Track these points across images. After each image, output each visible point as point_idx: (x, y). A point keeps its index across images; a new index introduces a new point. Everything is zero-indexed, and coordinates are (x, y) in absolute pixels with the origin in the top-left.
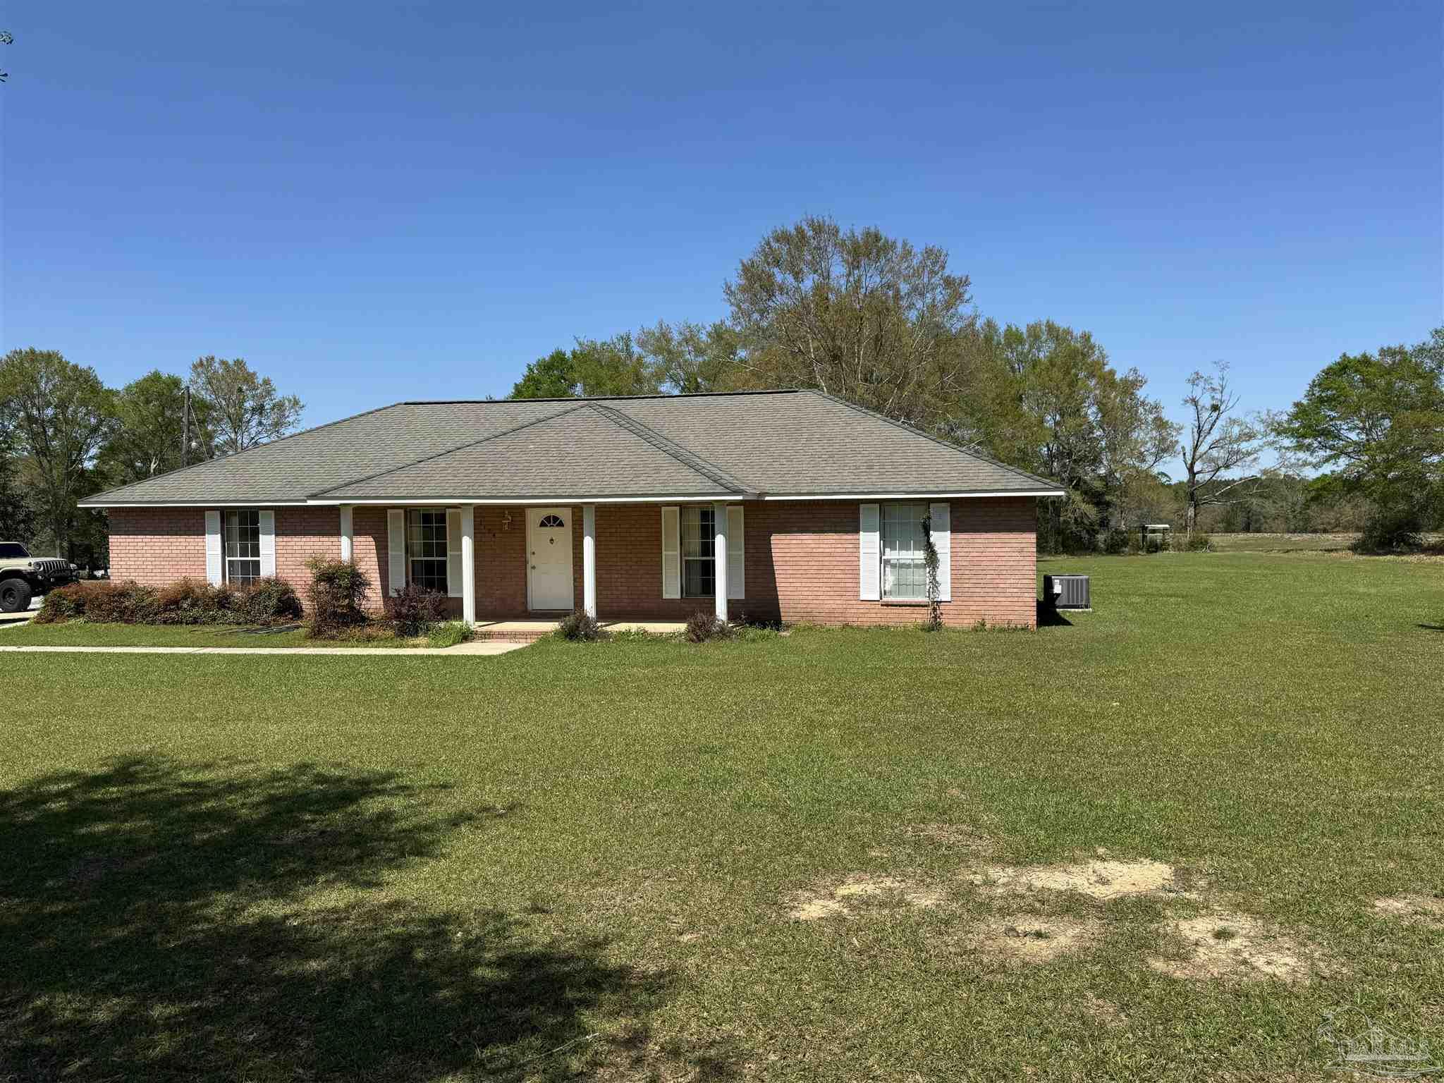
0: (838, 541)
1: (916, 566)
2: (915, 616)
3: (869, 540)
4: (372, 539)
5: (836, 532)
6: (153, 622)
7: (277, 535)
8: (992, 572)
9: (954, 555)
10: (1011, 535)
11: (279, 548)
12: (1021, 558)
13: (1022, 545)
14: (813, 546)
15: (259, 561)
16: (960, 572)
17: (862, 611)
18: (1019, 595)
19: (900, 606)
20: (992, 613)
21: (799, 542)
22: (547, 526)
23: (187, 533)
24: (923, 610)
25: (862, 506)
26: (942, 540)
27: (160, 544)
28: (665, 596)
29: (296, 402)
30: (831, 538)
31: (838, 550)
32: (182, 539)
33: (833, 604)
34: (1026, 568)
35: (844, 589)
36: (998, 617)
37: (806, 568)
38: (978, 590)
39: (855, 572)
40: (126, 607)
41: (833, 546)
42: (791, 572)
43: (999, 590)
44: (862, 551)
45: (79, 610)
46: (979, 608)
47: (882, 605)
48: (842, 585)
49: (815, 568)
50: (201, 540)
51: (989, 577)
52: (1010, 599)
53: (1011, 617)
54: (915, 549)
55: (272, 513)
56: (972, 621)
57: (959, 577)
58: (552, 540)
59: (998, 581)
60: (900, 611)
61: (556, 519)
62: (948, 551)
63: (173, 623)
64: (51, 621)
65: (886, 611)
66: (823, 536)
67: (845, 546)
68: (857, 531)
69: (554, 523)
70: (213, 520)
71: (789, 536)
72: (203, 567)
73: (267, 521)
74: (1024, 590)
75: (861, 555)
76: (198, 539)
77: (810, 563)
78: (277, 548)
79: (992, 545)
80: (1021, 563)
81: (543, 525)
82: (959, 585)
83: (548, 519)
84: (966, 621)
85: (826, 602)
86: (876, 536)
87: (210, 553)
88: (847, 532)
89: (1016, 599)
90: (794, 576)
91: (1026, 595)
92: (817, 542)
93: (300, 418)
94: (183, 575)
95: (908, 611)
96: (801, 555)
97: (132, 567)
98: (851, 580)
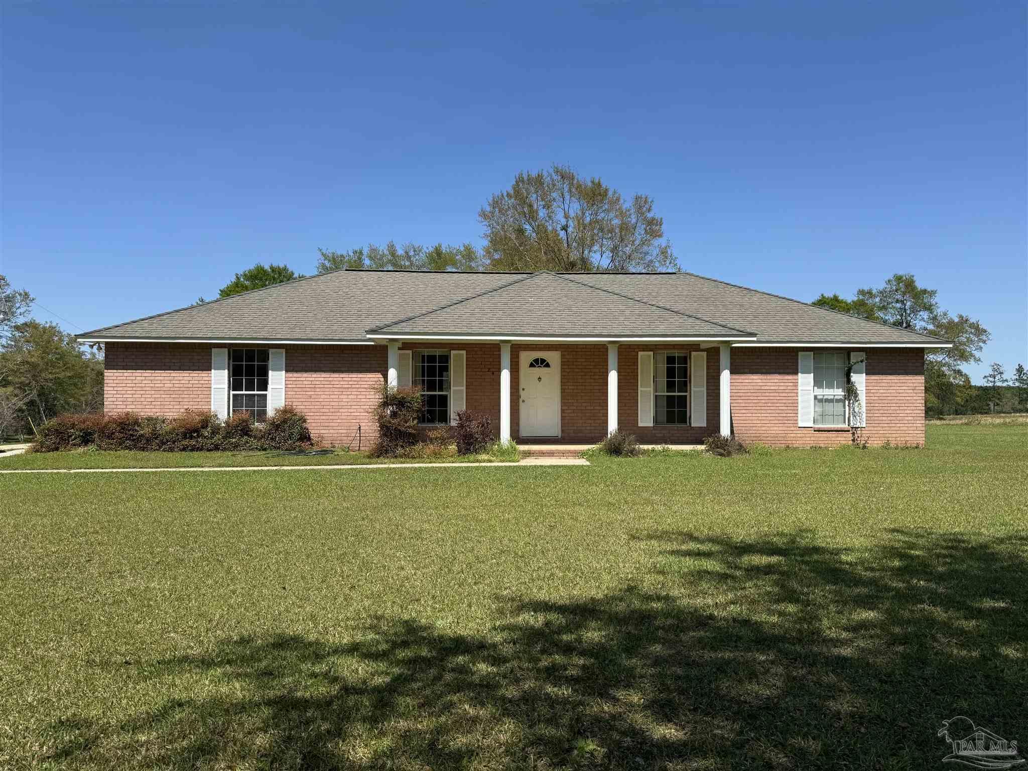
0: (781, 381)
1: (838, 401)
2: (839, 439)
3: (805, 380)
4: (381, 376)
5: (779, 373)
6: (171, 450)
7: (287, 371)
8: (894, 405)
9: (868, 391)
10: (907, 377)
11: (289, 383)
12: (915, 395)
13: (915, 385)
14: (761, 384)
15: (266, 394)
16: (872, 405)
17: (799, 435)
18: (913, 422)
19: (829, 431)
20: (894, 435)
21: (750, 381)
22: (535, 366)
23: (192, 368)
24: (845, 434)
25: (800, 353)
26: (859, 380)
27: (161, 378)
28: (640, 424)
29: (26, 296)
30: (776, 378)
31: (781, 388)
32: (186, 374)
33: (776, 429)
34: (918, 402)
35: (786, 418)
36: (899, 439)
37: (755, 401)
38: (884, 418)
39: (794, 405)
40: (142, 435)
41: (777, 384)
42: (743, 405)
43: (898, 418)
44: (800, 388)
45: (86, 439)
46: (885, 432)
47: (815, 431)
48: (785, 415)
49: (763, 401)
50: (206, 375)
51: (892, 408)
52: (906, 425)
53: (908, 439)
54: (838, 388)
55: (284, 351)
56: (879, 442)
57: (871, 408)
58: (540, 378)
59: (898, 412)
60: (829, 435)
61: (543, 361)
62: (864, 389)
63: (192, 450)
64: (57, 449)
65: (818, 435)
66: (769, 377)
67: (787, 384)
68: (796, 373)
69: (541, 364)
70: (221, 357)
71: (743, 377)
72: (208, 400)
73: (276, 358)
74: (916, 418)
75: (799, 392)
76: (204, 374)
77: (759, 398)
78: (287, 382)
79: (893, 385)
80: (915, 398)
81: (532, 365)
82: (871, 415)
83: (536, 361)
84: (876, 442)
85: (772, 429)
86: (811, 377)
87: (215, 386)
88: (788, 373)
89: (911, 425)
90: (745, 408)
91: (918, 422)
92: (764, 381)
93: (30, 309)
94: (186, 407)
95: (834, 435)
96: (752, 391)
97: (129, 400)
98: (791, 412)
